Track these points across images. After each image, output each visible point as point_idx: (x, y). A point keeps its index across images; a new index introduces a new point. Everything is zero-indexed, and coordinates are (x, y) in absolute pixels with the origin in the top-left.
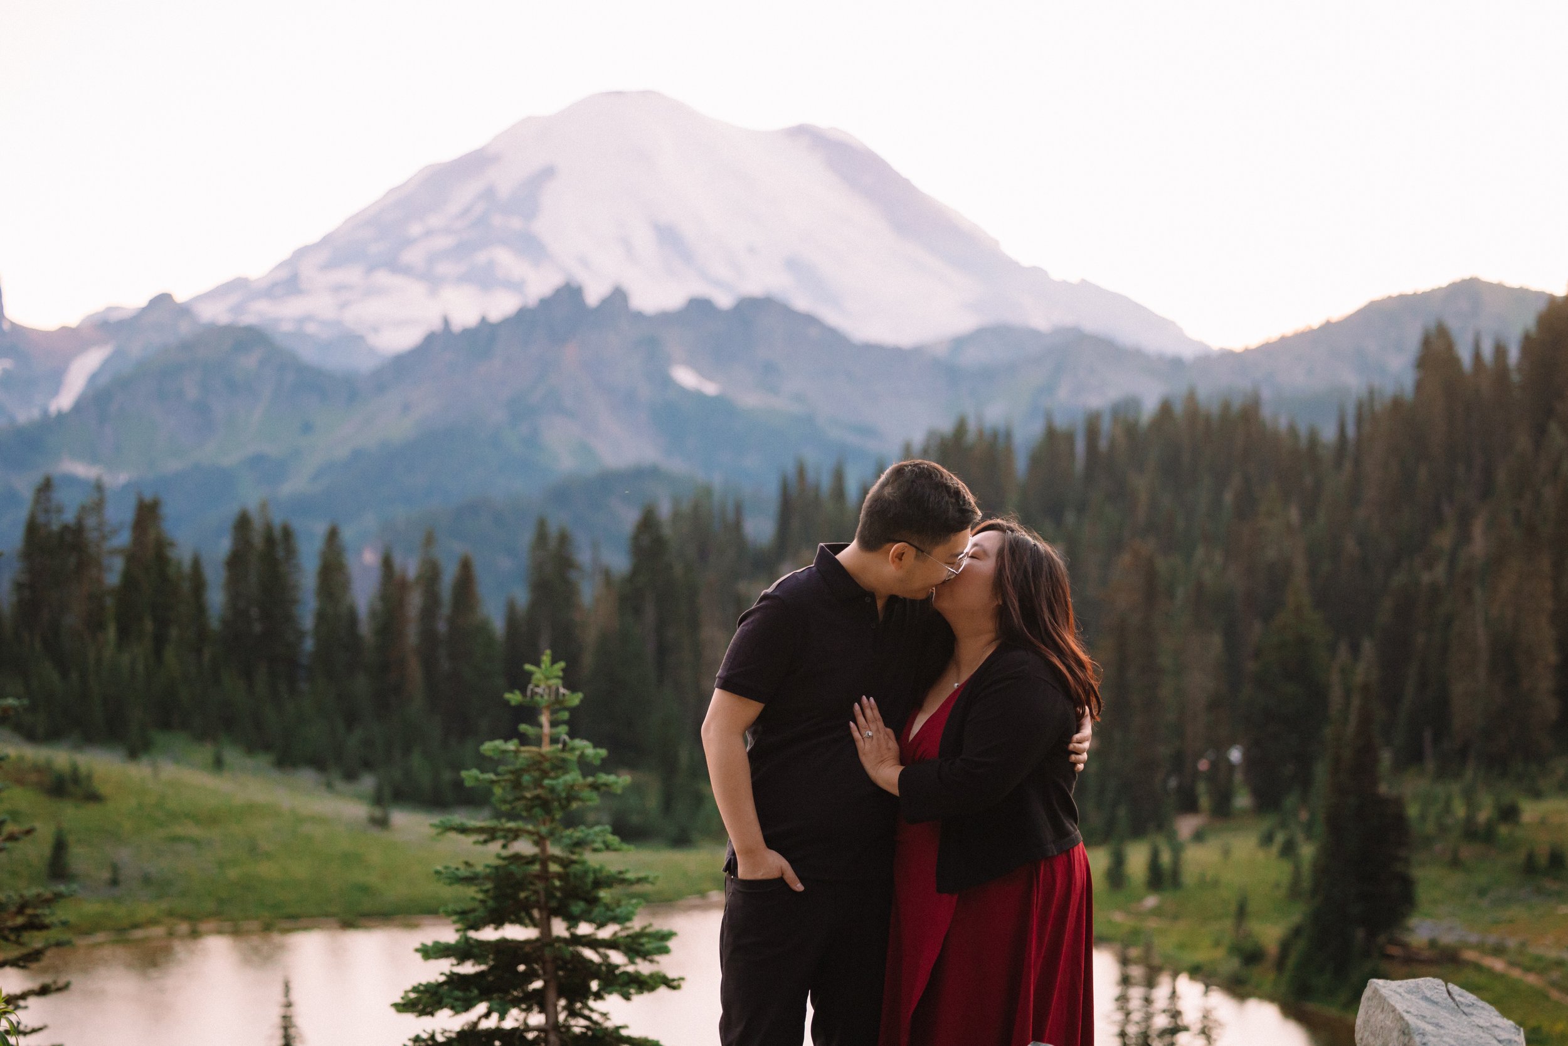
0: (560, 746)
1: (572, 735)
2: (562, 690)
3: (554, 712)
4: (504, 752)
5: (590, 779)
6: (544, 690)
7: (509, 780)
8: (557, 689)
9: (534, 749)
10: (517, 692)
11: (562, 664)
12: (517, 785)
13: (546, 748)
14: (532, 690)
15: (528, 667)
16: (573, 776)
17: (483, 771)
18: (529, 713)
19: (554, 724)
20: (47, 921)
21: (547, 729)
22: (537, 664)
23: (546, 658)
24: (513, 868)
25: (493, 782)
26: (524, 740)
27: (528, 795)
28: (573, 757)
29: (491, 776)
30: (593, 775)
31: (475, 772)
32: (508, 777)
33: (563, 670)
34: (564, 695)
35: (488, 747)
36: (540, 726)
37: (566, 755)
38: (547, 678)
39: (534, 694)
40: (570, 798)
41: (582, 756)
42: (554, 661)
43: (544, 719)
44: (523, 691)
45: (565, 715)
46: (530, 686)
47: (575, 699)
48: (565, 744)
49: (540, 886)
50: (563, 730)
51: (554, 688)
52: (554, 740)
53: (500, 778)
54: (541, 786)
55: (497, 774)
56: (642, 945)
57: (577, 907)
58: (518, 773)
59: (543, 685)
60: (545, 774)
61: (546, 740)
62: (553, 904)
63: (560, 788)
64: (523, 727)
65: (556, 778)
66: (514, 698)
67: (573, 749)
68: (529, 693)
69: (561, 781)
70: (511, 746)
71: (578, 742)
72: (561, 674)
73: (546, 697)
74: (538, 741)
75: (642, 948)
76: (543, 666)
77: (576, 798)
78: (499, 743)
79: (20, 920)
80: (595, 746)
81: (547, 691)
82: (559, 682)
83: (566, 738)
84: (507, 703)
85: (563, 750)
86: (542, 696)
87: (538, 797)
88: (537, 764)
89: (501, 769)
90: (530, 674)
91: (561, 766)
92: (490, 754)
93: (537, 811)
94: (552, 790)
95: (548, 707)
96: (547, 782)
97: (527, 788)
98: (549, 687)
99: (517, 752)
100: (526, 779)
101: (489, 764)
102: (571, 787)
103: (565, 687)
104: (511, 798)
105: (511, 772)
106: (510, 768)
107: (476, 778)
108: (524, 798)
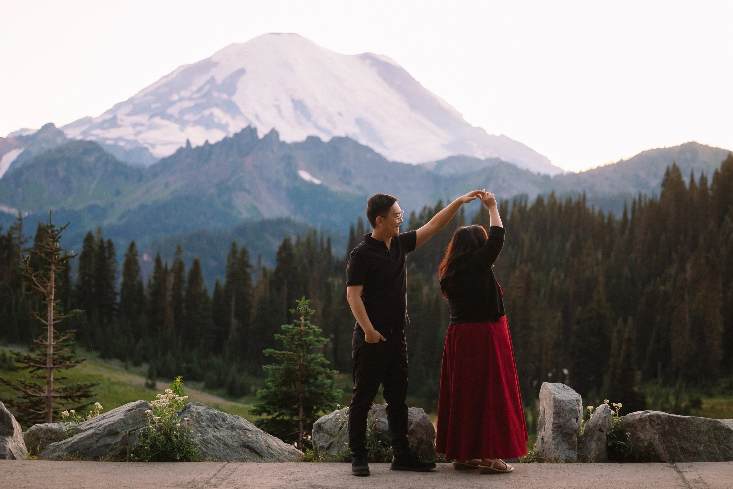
0: (308, 327)
1: (312, 323)
2: (308, 309)
3: (305, 316)
4: (289, 328)
5: (316, 339)
6: (302, 309)
7: (291, 338)
8: (307, 309)
9: (298, 328)
10: (293, 309)
11: (308, 300)
12: (293, 339)
13: (302, 328)
14: (298, 308)
15: (297, 301)
16: (311, 337)
17: (281, 335)
18: (298, 317)
19: (305, 320)
20: (90, 394)
21: (303, 322)
22: (300, 300)
23: (303, 298)
24: (291, 366)
25: (284, 338)
26: (296, 325)
28: (311, 331)
29: (284, 336)
30: (317, 337)
31: (279, 335)
32: (290, 337)
33: (309, 302)
34: (309, 310)
35: (283, 327)
36: (301, 321)
37: (309, 330)
38: (304, 305)
39: (299, 310)
40: (310, 345)
41: (314, 331)
42: (306, 299)
43: (302, 318)
44: (296, 309)
45: (309, 317)
46: (298, 307)
47: (312, 312)
48: (309, 326)
49: (299, 373)
50: (308, 322)
51: (305, 308)
52: (305, 325)
53: (287, 337)
54: (301, 340)
55: (286, 336)
56: (332, 393)
57: (312, 380)
58: (293, 336)
59: (302, 307)
60: (302, 336)
61: (302, 325)
62: (303, 379)
63: (308, 341)
64: (295, 321)
65: (306, 337)
66: (293, 311)
67: (312, 329)
68: (297, 309)
69: (308, 338)
70: (290, 327)
71: (314, 326)
72: (308, 304)
73: (303, 311)
74: (299, 325)
75: (332, 395)
76: (302, 300)
77: (312, 344)
78: (287, 326)
79: (79, 394)
80: (318, 328)
81: (303, 309)
82: (307, 306)
83: (310, 324)
84: (290, 312)
85: (309, 328)
86: (302, 311)
87: (299, 344)
88: (299, 333)
89: (287, 334)
90: (298, 303)
91: (308, 334)
92: (283, 329)
93: (299, 349)
94: (305, 341)
95: (303, 314)
96: (303, 339)
97: (296, 341)
98: (304, 308)
99: (293, 329)
100: (296, 337)
101: (283, 333)
102: (310, 341)
103: (309, 308)
104: (290, 344)
105: (290, 335)
106: (291, 334)
107: (279, 337)
108: (295, 344)
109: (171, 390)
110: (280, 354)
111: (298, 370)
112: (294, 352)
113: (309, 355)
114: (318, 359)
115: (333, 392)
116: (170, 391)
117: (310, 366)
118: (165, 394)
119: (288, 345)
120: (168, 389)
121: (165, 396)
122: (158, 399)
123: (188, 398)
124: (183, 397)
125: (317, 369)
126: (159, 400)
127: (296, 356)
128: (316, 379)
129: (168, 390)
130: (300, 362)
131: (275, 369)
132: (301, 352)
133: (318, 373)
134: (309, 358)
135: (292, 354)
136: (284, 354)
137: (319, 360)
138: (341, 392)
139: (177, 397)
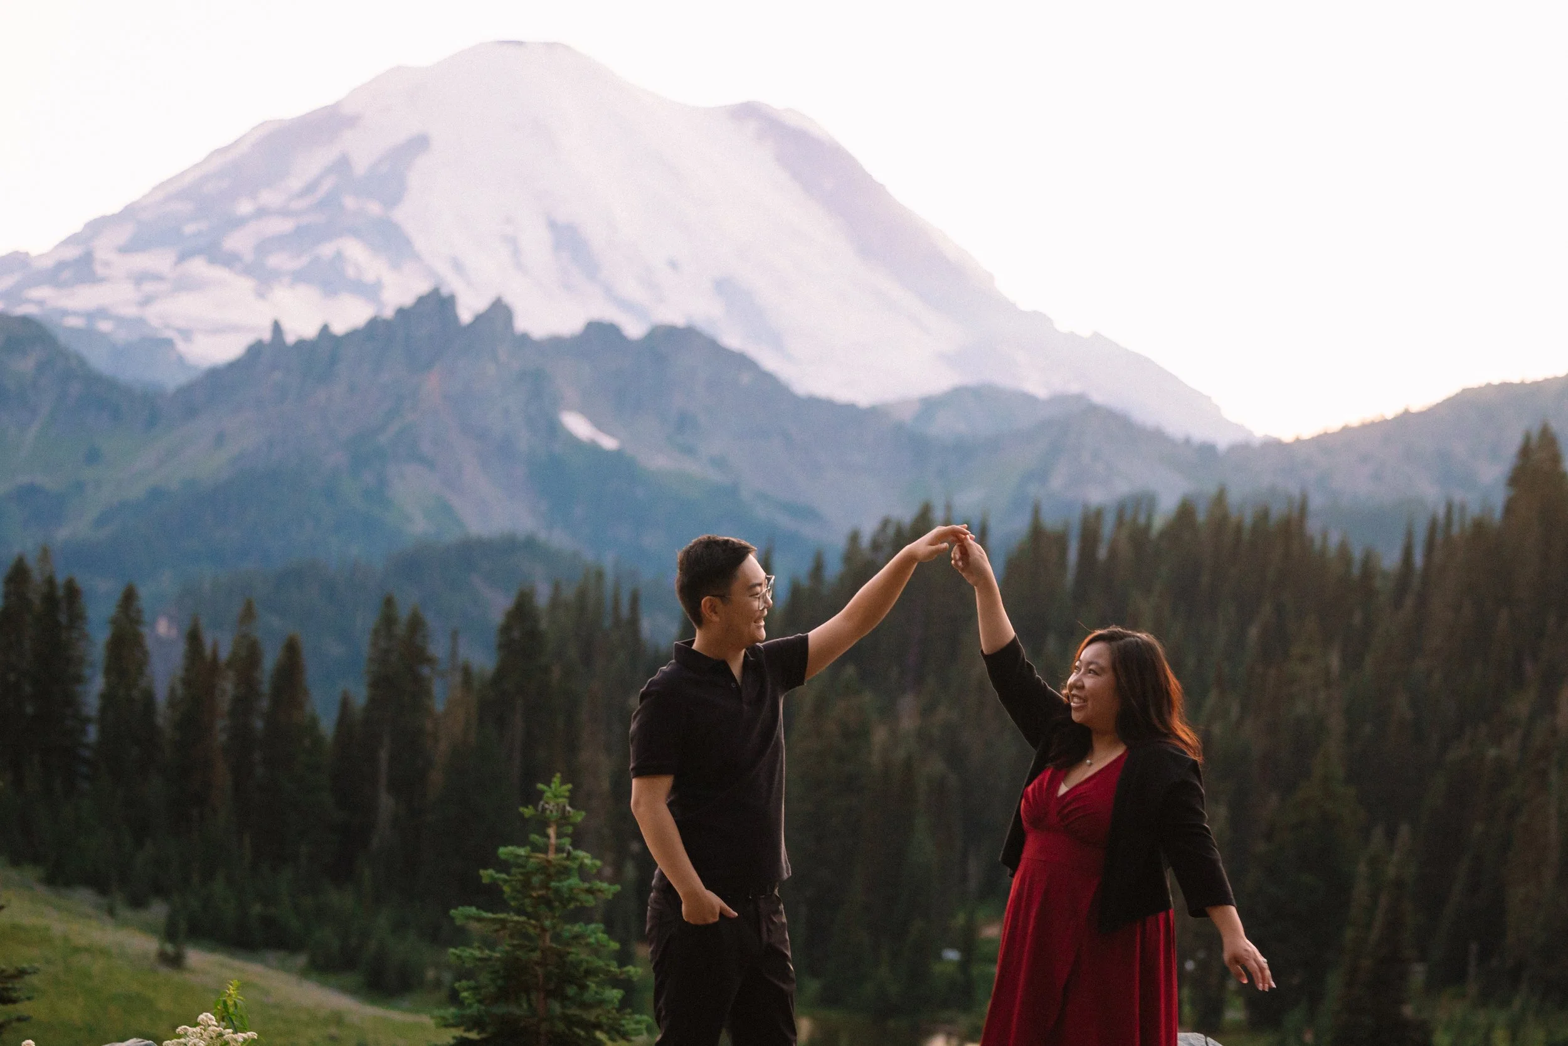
0: (565, 855)
1: (576, 845)
2: (568, 808)
3: (559, 826)
4: (518, 856)
5: (587, 885)
6: (553, 806)
7: (519, 881)
8: (564, 807)
9: (541, 856)
10: (530, 807)
11: (570, 786)
12: (527, 884)
13: (552, 856)
14: (543, 806)
15: (540, 786)
16: (574, 881)
17: (498, 872)
18: (542, 825)
19: (559, 836)
20: (15, 995)
21: (553, 840)
22: (548, 783)
23: (557, 779)
24: (519, 953)
25: (505, 881)
26: (536, 848)
27: (534, 894)
28: (574, 865)
29: (504, 876)
30: (589, 882)
31: (491, 871)
32: (520, 877)
33: (570, 791)
34: (569, 812)
35: (504, 851)
36: (548, 837)
37: (568, 863)
38: (556, 796)
39: (544, 810)
40: (570, 900)
41: (582, 866)
42: (563, 783)
43: (551, 831)
44: (536, 807)
45: (570, 829)
46: (542, 803)
47: (579, 817)
48: (569, 853)
49: (539, 971)
50: (566, 841)
51: (561, 806)
52: (559, 849)
53: (513, 878)
54: (548, 888)
55: (508, 874)
56: (623, 1026)
57: (571, 991)
58: (528, 876)
59: (552, 803)
60: (550, 877)
61: (552, 849)
62: (552, 986)
63: (565, 889)
64: (534, 837)
65: (560, 881)
66: (528, 811)
67: (575, 858)
68: (540, 808)
69: (566, 883)
70: (522, 851)
71: (581, 853)
72: (567, 794)
73: (555, 813)
74: (545, 850)
75: (622, 1029)
76: (553, 785)
77: (576, 899)
78: (513, 848)
80: (594, 857)
81: (556, 807)
82: (563, 801)
83: (570, 848)
84: (521, 815)
85: (567, 858)
86: (551, 811)
87: (541, 897)
88: (544, 868)
89: (513, 870)
90: (542, 792)
91: (565, 872)
92: (503, 857)
93: (543, 909)
94: (557, 891)
95: (554, 821)
96: (553, 884)
97: (534, 889)
98: (558, 805)
99: (528, 857)
100: (536, 880)
101: (504, 866)
102: (571, 889)
103: (571, 805)
104: (519, 896)
105: (521, 874)
106: (521, 870)
107: (492, 877)
108: (531, 896)
109: (213, 1017)
110: (493, 920)
111: (537, 963)
112: (529, 916)
113: (568, 927)
114: (589, 936)
115: (623, 1022)
116: (211, 1019)
117: (569, 953)
118: (196, 1024)
119: (514, 898)
120: (205, 1014)
121: (198, 1029)
122: (179, 1036)
123: (256, 1037)
124: (243, 1035)
125: (587, 962)
126: (182, 1040)
127: (535, 927)
128: (583, 988)
129: (206, 1016)
130: (544, 941)
131: (481, 960)
132: (547, 918)
133: (588, 973)
134: (567, 934)
135: (524, 922)
136: (503, 922)
137: (592, 940)
138: (644, 1021)
139: (229, 1033)
